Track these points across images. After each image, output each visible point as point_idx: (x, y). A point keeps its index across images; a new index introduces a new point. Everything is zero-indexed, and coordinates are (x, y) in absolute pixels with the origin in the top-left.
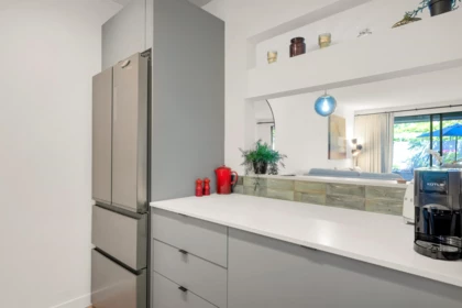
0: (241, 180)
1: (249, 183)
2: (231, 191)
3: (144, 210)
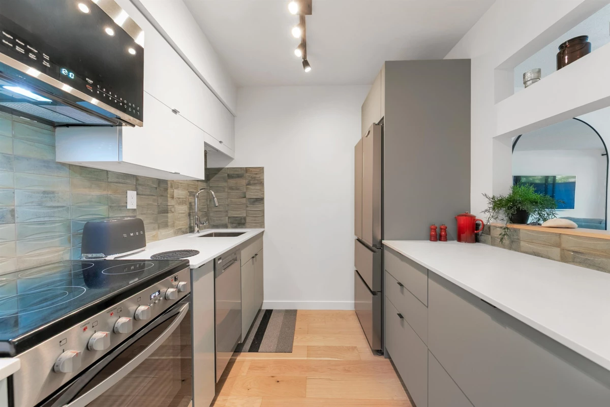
0: (488, 229)
1: (496, 233)
2: (477, 240)
3: (379, 246)
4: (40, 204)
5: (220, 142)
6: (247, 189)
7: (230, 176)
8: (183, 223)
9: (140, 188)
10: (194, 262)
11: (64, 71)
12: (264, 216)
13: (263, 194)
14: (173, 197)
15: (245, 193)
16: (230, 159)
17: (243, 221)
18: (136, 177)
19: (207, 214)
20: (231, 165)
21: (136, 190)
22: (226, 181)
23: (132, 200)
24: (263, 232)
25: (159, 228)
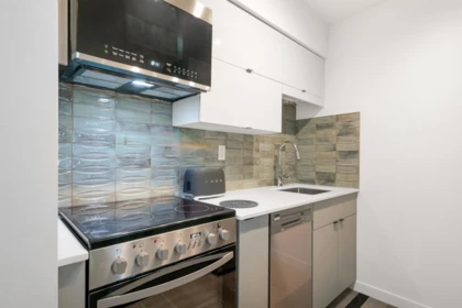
4: (163, 156)
5: (304, 91)
6: (337, 140)
7: (319, 127)
8: (268, 175)
9: (229, 143)
10: (242, 213)
11: (153, 63)
12: (358, 173)
13: (358, 146)
14: (258, 151)
15: (335, 145)
16: (317, 108)
17: (332, 178)
18: (225, 134)
19: (294, 168)
20: (321, 114)
21: (226, 144)
22: (314, 133)
23: (222, 153)
24: (356, 194)
25: (244, 178)
